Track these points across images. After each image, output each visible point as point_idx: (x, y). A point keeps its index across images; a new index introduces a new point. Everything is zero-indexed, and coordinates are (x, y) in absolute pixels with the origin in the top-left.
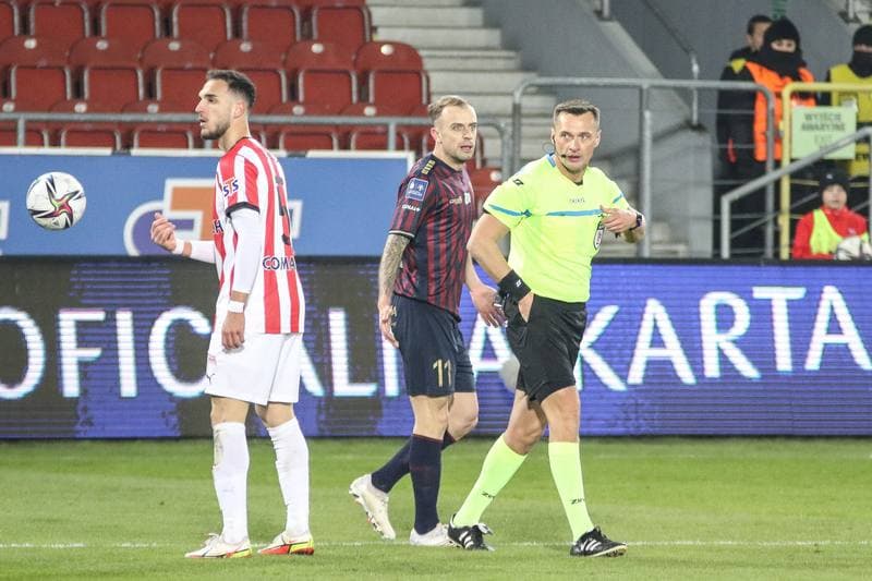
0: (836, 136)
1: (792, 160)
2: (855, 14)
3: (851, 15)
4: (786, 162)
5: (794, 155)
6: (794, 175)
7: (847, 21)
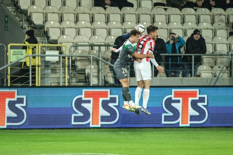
0: (21, 57)
1: (11, 62)
2: (25, 27)
3: (24, 28)
4: (9, 63)
5: (11, 61)
6: (11, 66)
7: (23, 29)
